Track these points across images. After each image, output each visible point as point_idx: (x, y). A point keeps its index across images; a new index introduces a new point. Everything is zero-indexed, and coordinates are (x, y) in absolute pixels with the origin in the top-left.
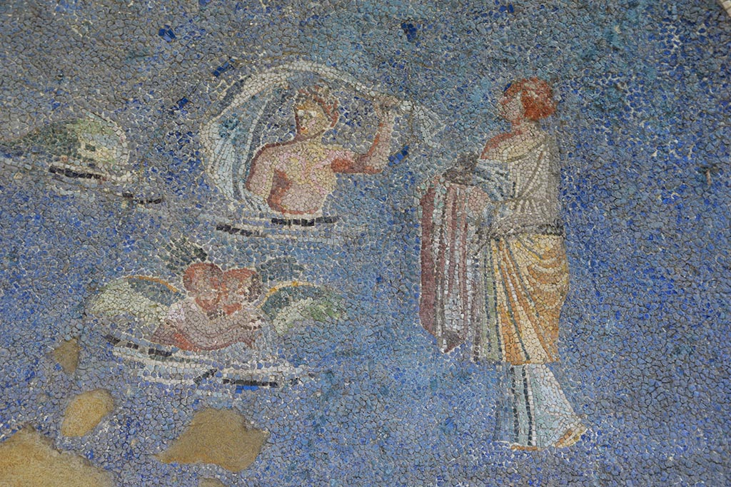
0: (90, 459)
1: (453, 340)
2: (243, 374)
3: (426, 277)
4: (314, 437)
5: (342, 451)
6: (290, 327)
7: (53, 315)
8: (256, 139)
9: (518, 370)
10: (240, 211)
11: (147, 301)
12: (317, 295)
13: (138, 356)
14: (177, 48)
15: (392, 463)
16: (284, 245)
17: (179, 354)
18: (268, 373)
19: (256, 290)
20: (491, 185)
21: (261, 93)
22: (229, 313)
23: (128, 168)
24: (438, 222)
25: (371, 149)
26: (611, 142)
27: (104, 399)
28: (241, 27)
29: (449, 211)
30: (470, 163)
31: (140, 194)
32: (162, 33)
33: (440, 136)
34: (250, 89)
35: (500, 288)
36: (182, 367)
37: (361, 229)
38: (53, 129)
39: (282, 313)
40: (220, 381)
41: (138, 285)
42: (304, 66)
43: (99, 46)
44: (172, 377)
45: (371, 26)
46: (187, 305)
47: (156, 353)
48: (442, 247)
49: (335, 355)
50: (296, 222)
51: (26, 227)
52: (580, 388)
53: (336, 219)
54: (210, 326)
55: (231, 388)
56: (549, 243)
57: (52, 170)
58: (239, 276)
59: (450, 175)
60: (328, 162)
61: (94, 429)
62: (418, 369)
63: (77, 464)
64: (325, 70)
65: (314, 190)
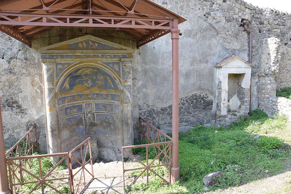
2: (102, 84)
5: (106, 87)
7: (95, 83)
8: (99, 77)
9: (111, 84)
10: (100, 79)
14: (95, 75)
15: (108, 88)
16: (102, 80)
20: (108, 78)
22: (101, 82)
23: (95, 78)
25: (104, 77)
34: (98, 75)
35: (110, 82)
37: (104, 79)
39: (103, 82)
41: (97, 81)
43: (93, 75)
46: (99, 82)
48: (107, 80)
51: (93, 80)
57: (93, 78)
59: (106, 78)
61: (97, 86)
62: (108, 84)
65: (102, 78)
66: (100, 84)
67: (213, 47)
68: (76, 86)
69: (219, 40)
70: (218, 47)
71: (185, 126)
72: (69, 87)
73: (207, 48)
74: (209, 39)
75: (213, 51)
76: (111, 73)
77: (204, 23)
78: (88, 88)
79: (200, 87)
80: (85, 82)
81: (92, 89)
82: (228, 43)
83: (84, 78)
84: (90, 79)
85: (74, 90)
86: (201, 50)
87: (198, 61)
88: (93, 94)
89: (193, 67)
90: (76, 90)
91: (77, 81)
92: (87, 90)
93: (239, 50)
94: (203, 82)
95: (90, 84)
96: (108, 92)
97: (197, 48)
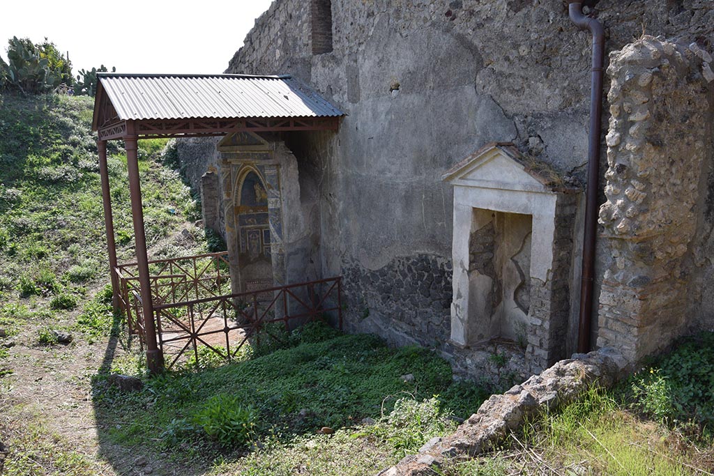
67: (465, 112)
69: (484, 87)
70: (478, 112)
71: (406, 333)
73: (451, 121)
74: (455, 90)
75: (466, 126)
77: (444, 39)
79: (434, 237)
82: (513, 91)
86: (436, 125)
87: (428, 161)
89: (417, 178)
93: (553, 117)
94: (440, 224)
97: (427, 120)
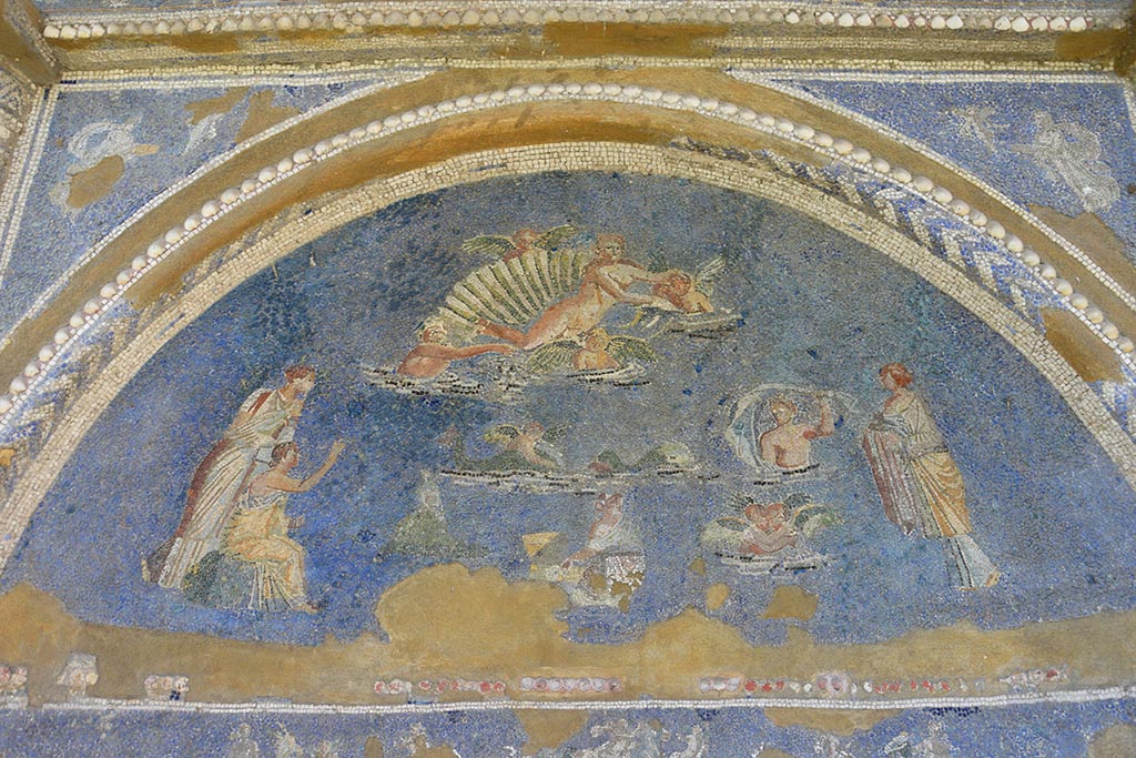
0: (726, 620)
1: (910, 526)
2: (795, 564)
3: (882, 490)
4: (845, 596)
5: (862, 602)
6: (814, 532)
7: (684, 547)
8: (756, 431)
9: (952, 540)
10: (763, 472)
11: (730, 531)
12: (823, 511)
13: (735, 562)
14: (695, 397)
15: (893, 607)
16: (794, 485)
17: (757, 557)
18: (808, 561)
19: (787, 514)
20: (897, 428)
21: (749, 407)
22: (777, 530)
23: (696, 463)
24: (877, 455)
25: (822, 421)
26: (950, 392)
27: (725, 587)
28: (722, 377)
29: (880, 448)
30: (880, 417)
31: (707, 475)
32: (684, 392)
33: (857, 405)
34: (742, 406)
35: (926, 490)
36: (761, 564)
37: (835, 468)
38: (651, 454)
39: (806, 525)
40: (783, 570)
41: (722, 523)
42: (766, 387)
43: (657, 408)
44: (757, 570)
45: (791, 357)
46: (752, 530)
47: (744, 559)
48: (885, 470)
49: (844, 545)
50: (796, 471)
51: (656, 504)
52: (990, 547)
53: (818, 465)
54: (768, 539)
55: (791, 573)
56: (943, 457)
57: (659, 473)
58: (776, 508)
59: (872, 427)
60: (801, 434)
61: (724, 604)
62: (895, 546)
63: (719, 623)
64: (776, 386)
65: (799, 452)
66: (762, 564)
68: (411, 581)
72: (296, 576)
76: (986, 247)
78: (592, 627)
80: (543, 539)
81: (652, 652)
83: (531, 467)
84: (619, 480)
85: (383, 637)
88: (654, 716)
90: (410, 649)
91: (429, 496)
92: (570, 659)
95: (616, 571)
96: (889, 685)
